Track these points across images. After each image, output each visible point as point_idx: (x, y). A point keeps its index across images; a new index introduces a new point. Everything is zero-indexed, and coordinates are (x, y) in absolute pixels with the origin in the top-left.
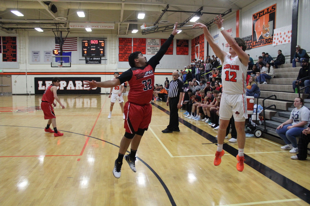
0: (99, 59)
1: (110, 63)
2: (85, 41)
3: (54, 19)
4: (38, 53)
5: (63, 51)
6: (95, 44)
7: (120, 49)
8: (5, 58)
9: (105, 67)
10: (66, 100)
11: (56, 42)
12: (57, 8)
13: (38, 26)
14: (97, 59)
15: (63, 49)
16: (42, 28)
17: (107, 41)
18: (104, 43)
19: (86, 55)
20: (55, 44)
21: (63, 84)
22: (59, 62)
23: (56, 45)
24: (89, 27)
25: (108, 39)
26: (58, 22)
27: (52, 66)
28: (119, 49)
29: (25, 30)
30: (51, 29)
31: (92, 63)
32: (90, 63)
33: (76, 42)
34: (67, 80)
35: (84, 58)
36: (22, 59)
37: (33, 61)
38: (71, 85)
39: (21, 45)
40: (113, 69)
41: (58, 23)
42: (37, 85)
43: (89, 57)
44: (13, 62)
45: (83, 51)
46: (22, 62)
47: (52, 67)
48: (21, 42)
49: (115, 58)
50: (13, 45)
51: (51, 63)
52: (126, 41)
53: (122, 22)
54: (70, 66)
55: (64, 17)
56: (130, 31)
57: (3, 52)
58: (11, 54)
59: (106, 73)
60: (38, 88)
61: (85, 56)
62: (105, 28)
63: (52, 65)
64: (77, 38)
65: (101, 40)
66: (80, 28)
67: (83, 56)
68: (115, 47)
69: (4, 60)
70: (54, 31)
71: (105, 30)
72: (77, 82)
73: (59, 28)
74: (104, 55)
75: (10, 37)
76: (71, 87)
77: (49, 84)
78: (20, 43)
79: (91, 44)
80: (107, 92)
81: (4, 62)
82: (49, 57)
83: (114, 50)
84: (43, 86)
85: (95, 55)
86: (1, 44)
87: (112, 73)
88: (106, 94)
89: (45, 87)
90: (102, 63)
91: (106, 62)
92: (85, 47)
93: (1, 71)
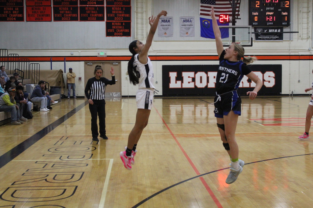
0: (279, 31)
1: (298, 39)
4: (169, 21)
6: (274, 4)
8: (111, 31)
9: (289, 47)
14: (276, 31)
18: (289, 1)
19: (257, 24)
20: (200, 4)
23: (202, 6)
31: (267, 39)
32: (263, 39)
35: (253, 30)
37: (160, 35)
39: (139, 5)
40: (304, 50)
42: (166, 80)
43: (261, 28)
44: (124, 38)
45: (251, 17)
46: (140, 37)
49: (308, 28)
50: (124, 6)
54: (250, 44)
57: (107, 19)
58: (122, 23)
59: (291, 58)
60: (169, 86)
67: (251, 25)
68: (308, 10)
69: (109, 34)
74: (288, 25)
77: (189, 77)
78: (137, 3)
79: (266, 4)
80: (292, 92)
81: (108, 37)
82: (189, 29)
83: (305, 15)
84: (178, 82)
85: (272, 23)
86: (103, 4)
87: (301, 57)
88: (291, 95)
89: (182, 82)
90: (284, 39)
91: (291, 37)
92: (256, 10)
93: (102, 54)
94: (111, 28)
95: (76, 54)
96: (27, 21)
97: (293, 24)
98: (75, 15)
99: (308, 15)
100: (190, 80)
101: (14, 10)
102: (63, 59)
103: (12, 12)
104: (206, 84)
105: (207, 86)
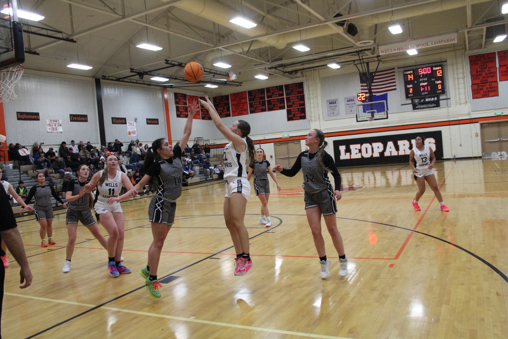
0: (436, 99)
1: (456, 104)
2: (409, 72)
3: (354, 45)
4: (335, 103)
5: (374, 94)
6: (426, 75)
7: (474, 77)
8: (291, 116)
9: (448, 113)
10: (384, 174)
11: (361, 82)
12: (356, 28)
13: (332, 60)
14: (432, 99)
15: (373, 91)
16: (338, 63)
17: (446, 65)
18: (442, 69)
19: (412, 95)
20: (361, 85)
21: (378, 147)
22: (368, 112)
23: (361, 86)
24: (412, 47)
25: (449, 62)
26: (361, 49)
27: (359, 120)
28: (472, 76)
29: (314, 70)
30: (352, 62)
31: (424, 108)
32: (421, 108)
33: (394, 75)
34: (384, 140)
35: (410, 101)
36: (313, 114)
37: (329, 115)
38: (390, 148)
39: (311, 92)
40: (462, 115)
41: (362, 51)
42: (337, 152)
43: (418, 98)
44: (301, 120)
45: (407, 90)
46: (313, 118)
47: (357, 121)
48: (310, 88)
49: (465, 93)
50: (300, 95)
51: (357, 115)
52: (485, 59)
53: (470, 28)
54: (386, 117)
55: (369, 40)
56: (489, 39)
57: (287, 107)
58: (298, 109)
59: (451, 123)
60: (339, 158)
61: (410, 97)
62: (440, 44)
63: (358, 118)
64: (394, 69)
65: (436, 67)
66: (397, 51)
67: (407, 97)
68: (464, 75)
69: (289, 119)
70: (356, 65)
71: (441, 48)
72: (400, 143)
73: (363, 57)
74: (443, 91)
75: (295, 84)
76: (391, 152)
77: (356, 149)
78: (309, 90)
79: (420, 76)
80: (455, 156)
81: (289, 122)
82: (353, 107)
83: (461, 81)
84: (347, 154)
85: (427, 93)
86: (283, 96)
87: (461, 122)
88: (453, 159)
89: (351, 154)
90: (441, 106)
91: (449, 103)
92: (410, 82)
93: (286, 135)
94: (291, 114)
95: (267, 138)
96: (232, 116)
97: (449, 91)
98: (264, 107)
99: (464, 80)
100: (357, 151)
101: (224, 108)
102: (258, 142)
103: (222, 110)
104: (371, 154)
105: (372, 156)
